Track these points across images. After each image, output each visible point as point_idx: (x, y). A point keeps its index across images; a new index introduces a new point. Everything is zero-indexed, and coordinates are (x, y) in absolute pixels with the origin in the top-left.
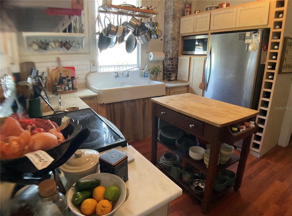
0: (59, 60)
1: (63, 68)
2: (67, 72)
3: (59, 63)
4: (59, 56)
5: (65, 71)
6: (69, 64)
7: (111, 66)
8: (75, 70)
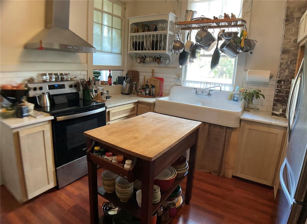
0: (153, 72)
1: (154, 78)
2: (156, 82)
3: (152, 74)
4: (154, 69)
5: (154, 81)
6: (160, 76)
7: (197, 82)
8: (164, 81)
